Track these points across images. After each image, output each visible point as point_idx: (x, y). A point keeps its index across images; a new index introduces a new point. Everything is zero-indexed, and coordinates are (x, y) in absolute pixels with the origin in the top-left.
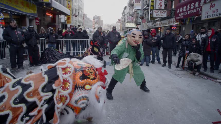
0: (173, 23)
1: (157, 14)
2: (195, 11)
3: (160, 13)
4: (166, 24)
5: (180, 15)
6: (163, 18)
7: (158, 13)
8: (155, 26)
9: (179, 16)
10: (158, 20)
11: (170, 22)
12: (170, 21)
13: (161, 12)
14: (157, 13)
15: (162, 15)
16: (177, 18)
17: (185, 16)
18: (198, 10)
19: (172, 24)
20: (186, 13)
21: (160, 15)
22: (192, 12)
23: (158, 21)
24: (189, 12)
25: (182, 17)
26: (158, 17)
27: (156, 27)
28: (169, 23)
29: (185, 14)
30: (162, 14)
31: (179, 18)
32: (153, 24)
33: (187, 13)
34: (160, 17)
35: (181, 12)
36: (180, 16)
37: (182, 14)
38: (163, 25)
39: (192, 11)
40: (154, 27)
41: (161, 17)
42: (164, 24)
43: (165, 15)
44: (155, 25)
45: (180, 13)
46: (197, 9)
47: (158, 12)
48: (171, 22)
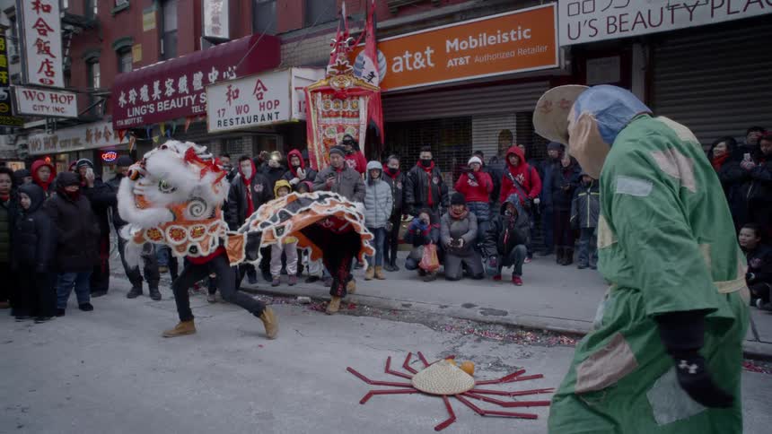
0: (107, 139)
1: (36, 102)
2: (180, 103)
3: (48, 101)
4: (76, 142)
5: (131, 113)
6: (61, 120)
7: (39, 99)
8: (26, 151)
9: (126, 117)
10: (42, 127)
11: (93, 138)
12: (93, 132)
13: (52, 98)
14: (36, 99)
15: (57, 109)
16: (120, 123)
17: (148, 118)
18: (189, 100)
19: (101, 143)
20: (151, 107)
21: (51, 109)
22: (171, 108)
23: (39, 132)
24: (162, 106)
25: (139, 120)
26: (43, 117)
27: (32, 152)
28: (88, 139)
29: (148, 109)
30: (59, 105)
31: (127, 122)
32: (16, 140)
33: (156, 107)
34: (47, 117)
35: (134, 103)
36: (129, 116)
37: (136, 111)
38: (62, 147)
39: (170, 103)
40: (23, 154)
41: (52, 117)
42: (65, 143)
43: (71, 110)
44: (25, 147)
45: (130, 106)
46: (186, 98)
47: (41, 98)
48: (98, 135)
